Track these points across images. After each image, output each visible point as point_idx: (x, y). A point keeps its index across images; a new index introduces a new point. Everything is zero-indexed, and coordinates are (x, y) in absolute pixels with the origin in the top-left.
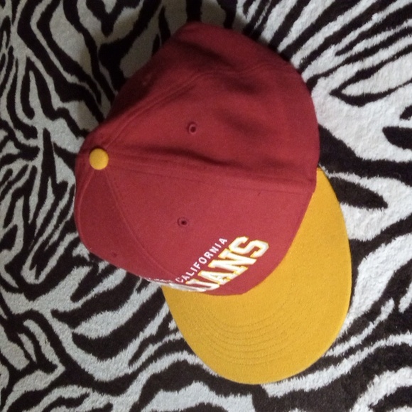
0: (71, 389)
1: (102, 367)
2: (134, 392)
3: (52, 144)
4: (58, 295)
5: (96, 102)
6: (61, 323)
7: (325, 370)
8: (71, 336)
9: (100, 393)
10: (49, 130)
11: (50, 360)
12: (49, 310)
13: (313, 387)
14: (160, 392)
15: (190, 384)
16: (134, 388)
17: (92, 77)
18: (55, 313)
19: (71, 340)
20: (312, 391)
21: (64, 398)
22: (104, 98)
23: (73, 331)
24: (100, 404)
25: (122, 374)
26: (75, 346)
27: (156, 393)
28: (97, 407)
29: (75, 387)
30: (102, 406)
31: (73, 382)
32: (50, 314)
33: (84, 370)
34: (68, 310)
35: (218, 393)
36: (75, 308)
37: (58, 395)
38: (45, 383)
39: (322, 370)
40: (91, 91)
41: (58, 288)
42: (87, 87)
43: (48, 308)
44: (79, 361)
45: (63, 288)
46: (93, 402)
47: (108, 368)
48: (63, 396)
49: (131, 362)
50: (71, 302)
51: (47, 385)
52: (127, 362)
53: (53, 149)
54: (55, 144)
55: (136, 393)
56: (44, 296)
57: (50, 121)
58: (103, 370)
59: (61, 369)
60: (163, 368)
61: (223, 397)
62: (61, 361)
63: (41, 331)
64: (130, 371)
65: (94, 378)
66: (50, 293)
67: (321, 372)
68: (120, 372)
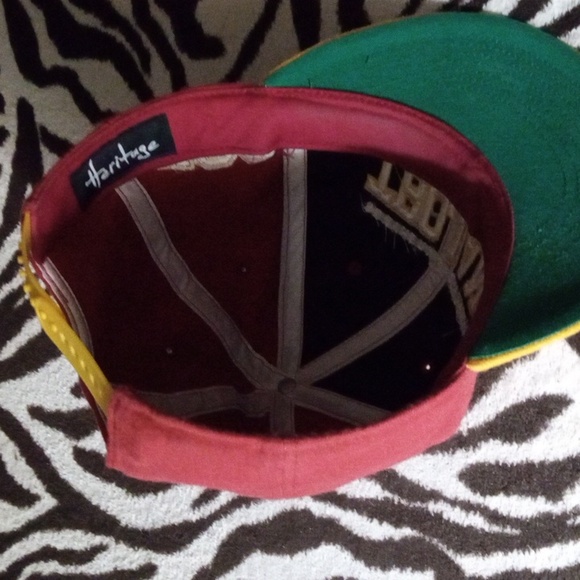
0: (70, 536)
1: (137, 506)
2: (203, 550)
3: (38, 128)
4: (43, 384)
5: (140, 68)
6: (48, 428)
7: (571, 543)
8: (71, 450)
9: (133, 546)
10: (31, 101)
11: (25, 487)
12: (23, 407)
13: (548, 567)
14: (254, 555)
15: (316, 546)
16: (202, 545)
17: (132, 21)
18: (36, 412)
19: (72, 457)
20: (546, 573)
21: (55, 549)
22: (157, 63)
23: (74, 443)
24: (131, 563)
25: (177, 520)
26: (79, 469)
27: (247, 555)
28: (126, 568)
29: (79, 533)
30: (134, 567)
31: (75, 526)
32: (26, 412)
33: (96, 508)
34: (64, 409)
35: (369, 564)
36: (81, 407)
37: (43, 543)
38: (15, 523)
39: (567, 542)
40: (128, 46)
41: (43, 371)
42: (120, 38)
43: (20, 402)
44: (88, 493)
45: (55, 373)
46: (116, 559)
47: (148, 509)
48: (53, 545)
49: (197, 504)
50: (72, 396)
51: (18, 526)
52: (190, 502)
53: (40, 136)
54: (44, 129)
55: (205, 553)
56: (12, 381)
57: (34, 87)
58: (139, 512)
59: (47, 502)
60: (263, 518)
61: (379, 570)
62: (48, 491)
63: (7, 438)
64: (194, 516)
65: (119, 522)
66: (26, 379)
67: (565, 546)
68: (173, 516)
